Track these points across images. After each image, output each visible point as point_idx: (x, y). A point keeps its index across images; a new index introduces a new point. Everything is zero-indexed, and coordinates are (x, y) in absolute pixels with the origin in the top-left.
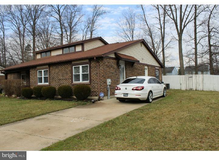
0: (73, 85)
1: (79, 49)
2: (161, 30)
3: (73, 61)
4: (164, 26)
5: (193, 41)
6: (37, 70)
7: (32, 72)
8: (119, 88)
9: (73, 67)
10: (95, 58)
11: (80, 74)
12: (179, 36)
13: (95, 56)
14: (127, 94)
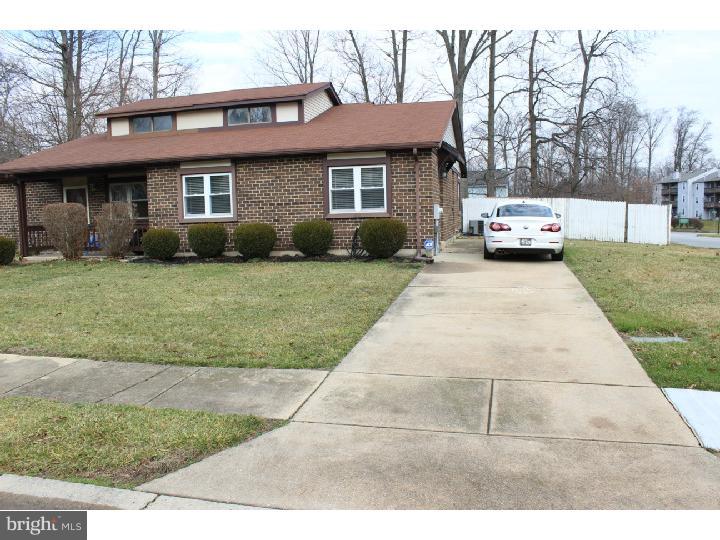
0: (328, 219)
1: (286, 115)
2: (396, 61)
3: (330, 153)
4: (404, 50)
5: (485, 102)
6: (182, 175)
7: (154, 179)
8: (506, 227)
9: (330, 169)
10: (415, 151)
11: (353, 191)
12: (456, 84)
13: (416, 144)
14: (530, 239)
